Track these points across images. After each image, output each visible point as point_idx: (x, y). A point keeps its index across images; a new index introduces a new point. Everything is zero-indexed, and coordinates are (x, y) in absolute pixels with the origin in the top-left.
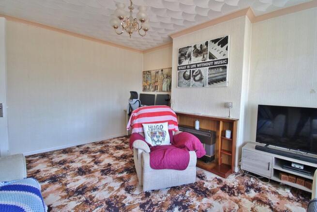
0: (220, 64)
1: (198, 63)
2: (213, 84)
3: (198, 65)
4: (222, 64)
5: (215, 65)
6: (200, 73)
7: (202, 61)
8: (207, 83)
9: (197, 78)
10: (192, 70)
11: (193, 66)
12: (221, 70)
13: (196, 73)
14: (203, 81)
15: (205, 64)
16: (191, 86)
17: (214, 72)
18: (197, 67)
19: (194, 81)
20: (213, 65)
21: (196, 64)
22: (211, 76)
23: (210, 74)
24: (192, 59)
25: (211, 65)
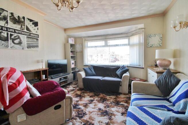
0: (34, 37)
1: (17, 30)
2: (30, 48)
3: (17, 31)
4: (36, 37)
5: (31, 36)
6: (19, 38)
7: (21, 29)
8: (26, 47)
9: (17, 41)
10: (9, 33)
11: (11, 30)
12: (35, 40)
13: (15, 37)
14: (22, 45)
15: (23, 33)
16: (9, 48)
17: (31, 41)
18: (15, 32)
19: (13, 44)
20: (30, 35)
21: (15, 30)
22: (29, 42)
23: (28, 41)
24: (9, 23)
25: (28, 35)
